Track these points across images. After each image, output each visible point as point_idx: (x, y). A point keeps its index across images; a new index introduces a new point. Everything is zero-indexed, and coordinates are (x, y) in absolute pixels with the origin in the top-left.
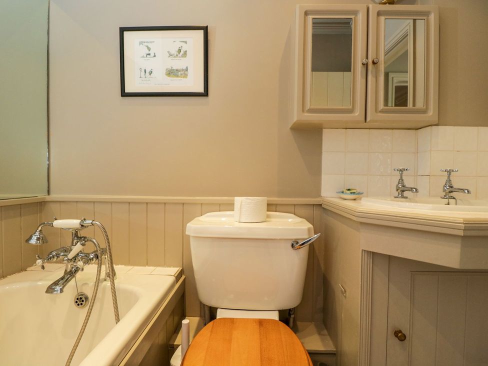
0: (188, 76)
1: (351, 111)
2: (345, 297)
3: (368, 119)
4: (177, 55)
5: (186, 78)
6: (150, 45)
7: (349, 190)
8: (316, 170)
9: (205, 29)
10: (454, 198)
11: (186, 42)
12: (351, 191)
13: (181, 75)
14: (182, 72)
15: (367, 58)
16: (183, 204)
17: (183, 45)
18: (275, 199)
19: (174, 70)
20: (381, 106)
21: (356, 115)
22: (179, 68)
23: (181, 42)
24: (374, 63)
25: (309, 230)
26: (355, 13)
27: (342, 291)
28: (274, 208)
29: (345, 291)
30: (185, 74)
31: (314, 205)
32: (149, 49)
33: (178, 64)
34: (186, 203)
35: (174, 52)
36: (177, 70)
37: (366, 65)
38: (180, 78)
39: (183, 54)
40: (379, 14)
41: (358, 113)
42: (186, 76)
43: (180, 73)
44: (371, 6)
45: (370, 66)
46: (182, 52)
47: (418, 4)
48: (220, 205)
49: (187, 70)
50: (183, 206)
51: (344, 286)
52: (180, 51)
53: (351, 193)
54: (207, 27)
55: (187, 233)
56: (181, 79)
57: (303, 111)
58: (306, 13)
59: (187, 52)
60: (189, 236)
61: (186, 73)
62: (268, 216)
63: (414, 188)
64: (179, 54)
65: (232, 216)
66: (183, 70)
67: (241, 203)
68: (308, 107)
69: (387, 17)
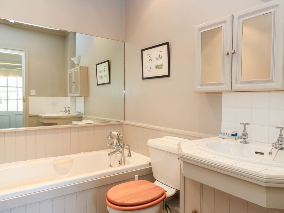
0: (163, 68)
6: (150, 55)
9: (168, 44)
19: (158, 65)
32: (150, 57)
33: (159, 63)
35: (158, 57)
38: (160, 69)
43: (160, 67)
49: (162, 65)
52: (160, 56)
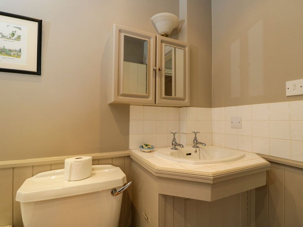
0: (21, 57)
1: (147, 97)
2: (148, 222)
3: (157, 102)
4: (10, 38)
5: (20, 58)
7: (147, 146)
8: (125, 132)
9: (40, 23)
10: (198, 147)
11: (20, 29)
12: (148, 147)
13: (14, 55)
14: (15, 53)
15: (156, 66)
16: (13, 168)
17: (17, 30)
18: (98, 155)
19: (6, 49)
20: (163, 95)
21: (150, 99)
22: (12, 48)
23: (15, 27)
24: (159, 70)
25: (123, 179)
26: (149, 38)
27: (145, 218)
28: (97, 162)
29: (148, 218)
30: (18, 55)
31: (125, 157)
34: (16, 167)
35: (7, 34)
36: (10, 50)
37: (155, 70)
38: (12, 57)
39: (16, 38)
40: (162, 41)
41: (151, 98)
42: (19, 56)
43: (12, 53)
44: (158, 36)
45: (157, 71)
46: (16, 36)
47: (179, 40)
48: (51, 165)
49: (20, 51)
50: (13, 171)
51: (146, 214)
52: (13, 34)
53: (148, 148)
54: (42, 20)
55: (17, 199)
56: (14, 58)
57: (118, 95)
58: (120, 31)
59: (21, 37)
60: (19, 203)
61: (19, 53)
62: (93, 169)
63: (182, 145)
64: (13, 37)
65: (63, 173)
66: (16, 51)
67: (71, 165)
68: (121, 93)
69: (166, 44)
